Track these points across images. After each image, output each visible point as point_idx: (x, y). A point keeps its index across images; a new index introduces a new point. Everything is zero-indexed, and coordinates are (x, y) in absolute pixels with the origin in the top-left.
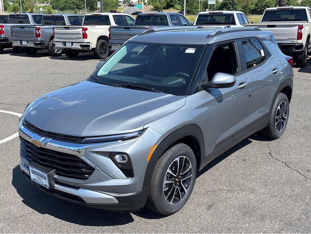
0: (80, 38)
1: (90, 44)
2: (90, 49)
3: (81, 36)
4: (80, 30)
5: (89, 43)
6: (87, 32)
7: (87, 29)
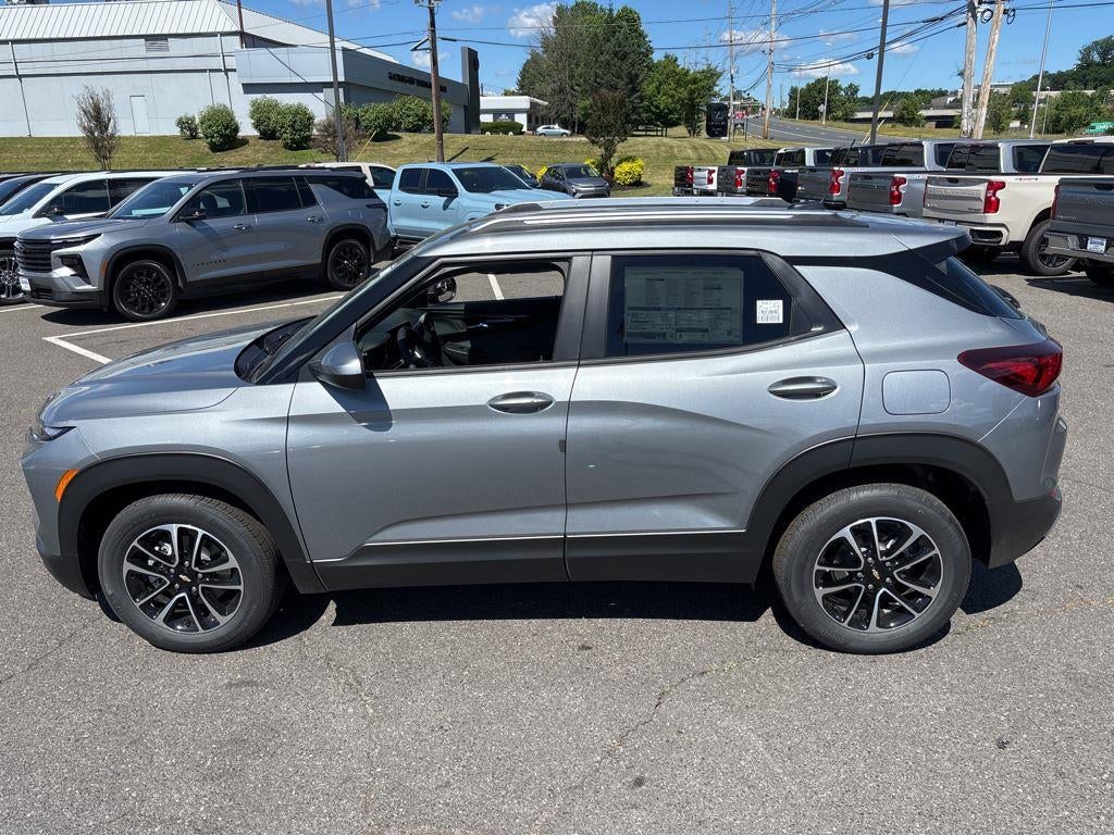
0: (977, 211)
1: (1003, 230)
2: (1002, 243)
3: (981, 205)
4: (982, 188)
5: (1003, 225)
6: (999, 194)
7: (1002, 185)
